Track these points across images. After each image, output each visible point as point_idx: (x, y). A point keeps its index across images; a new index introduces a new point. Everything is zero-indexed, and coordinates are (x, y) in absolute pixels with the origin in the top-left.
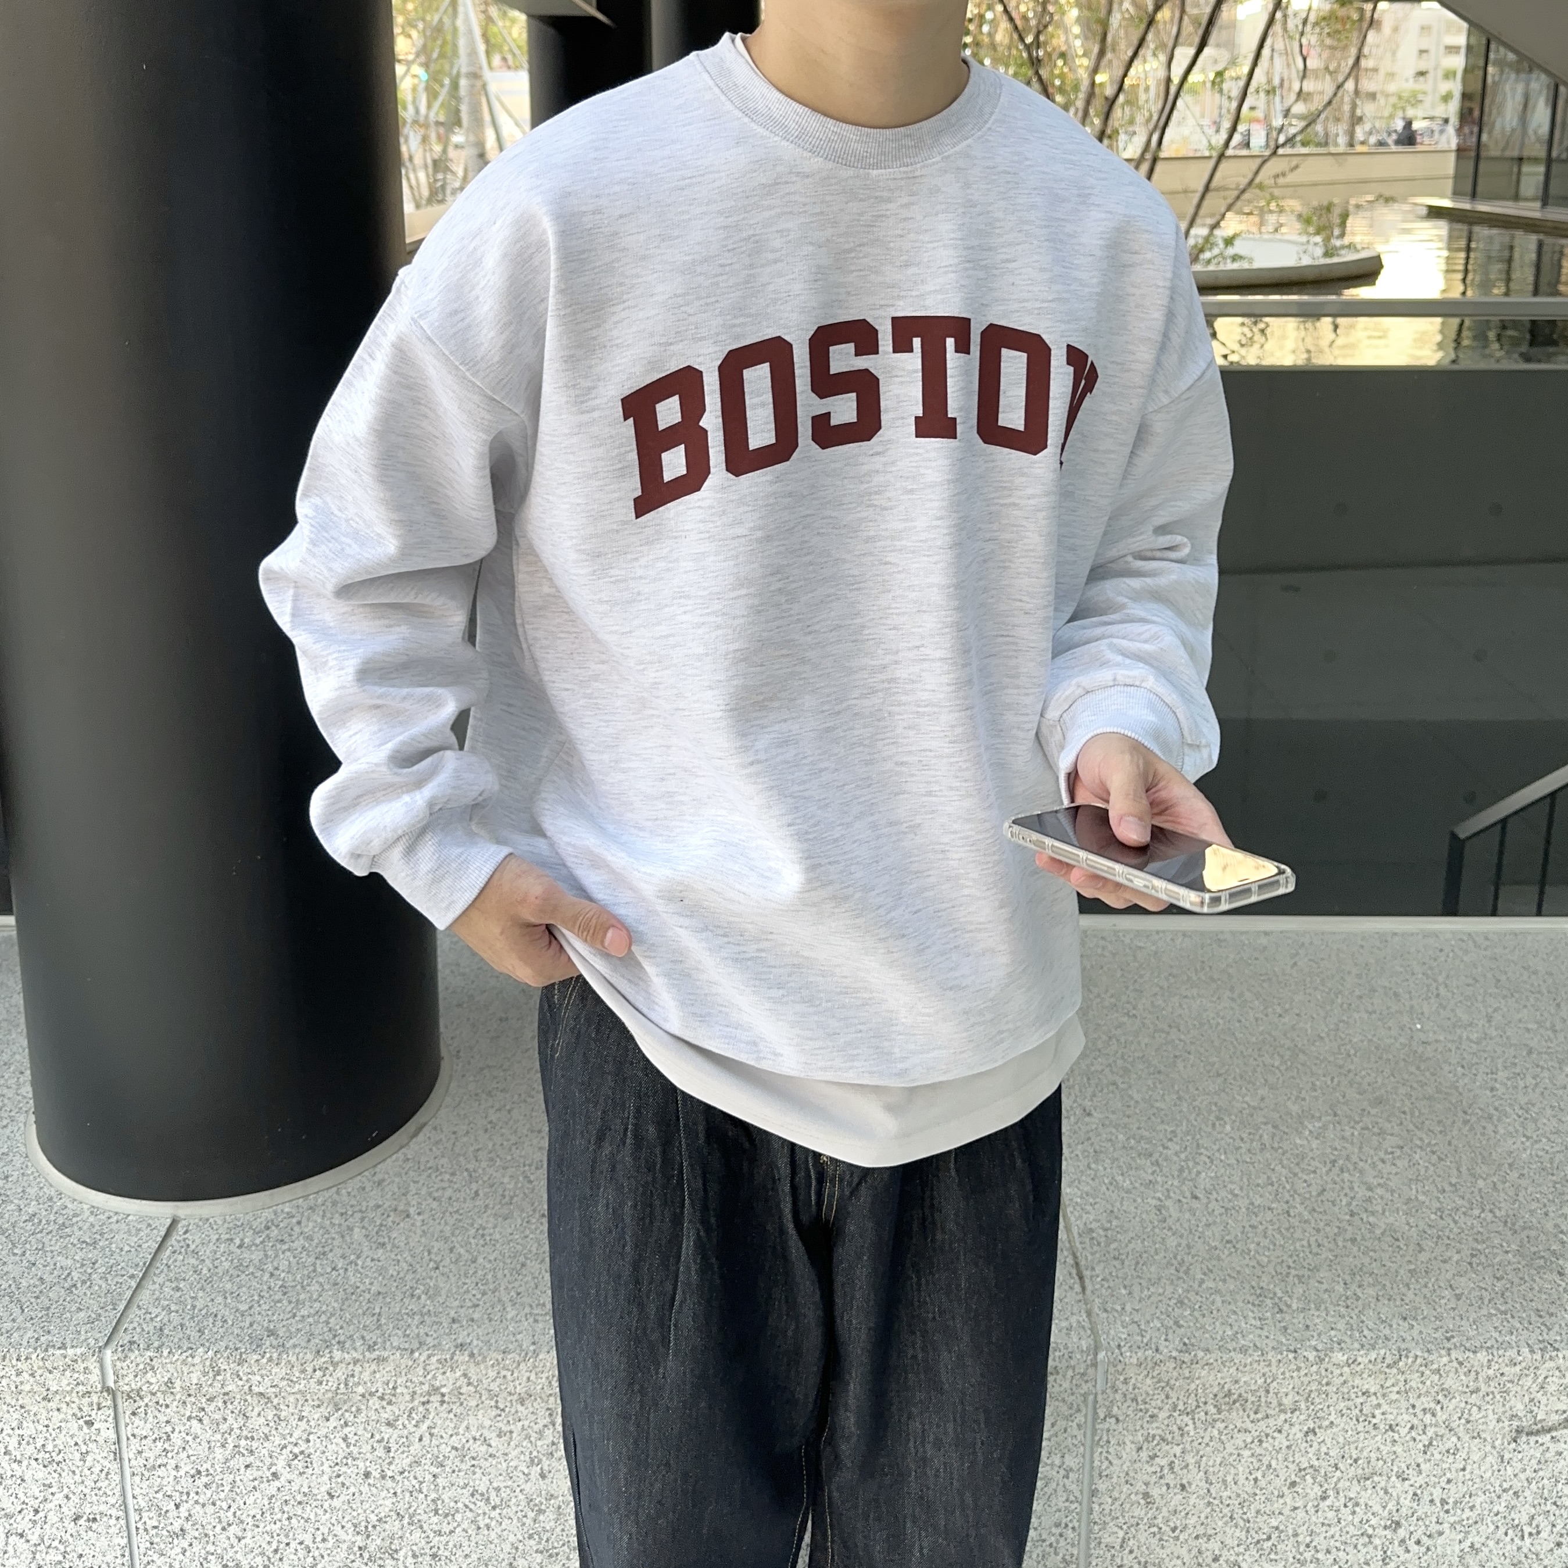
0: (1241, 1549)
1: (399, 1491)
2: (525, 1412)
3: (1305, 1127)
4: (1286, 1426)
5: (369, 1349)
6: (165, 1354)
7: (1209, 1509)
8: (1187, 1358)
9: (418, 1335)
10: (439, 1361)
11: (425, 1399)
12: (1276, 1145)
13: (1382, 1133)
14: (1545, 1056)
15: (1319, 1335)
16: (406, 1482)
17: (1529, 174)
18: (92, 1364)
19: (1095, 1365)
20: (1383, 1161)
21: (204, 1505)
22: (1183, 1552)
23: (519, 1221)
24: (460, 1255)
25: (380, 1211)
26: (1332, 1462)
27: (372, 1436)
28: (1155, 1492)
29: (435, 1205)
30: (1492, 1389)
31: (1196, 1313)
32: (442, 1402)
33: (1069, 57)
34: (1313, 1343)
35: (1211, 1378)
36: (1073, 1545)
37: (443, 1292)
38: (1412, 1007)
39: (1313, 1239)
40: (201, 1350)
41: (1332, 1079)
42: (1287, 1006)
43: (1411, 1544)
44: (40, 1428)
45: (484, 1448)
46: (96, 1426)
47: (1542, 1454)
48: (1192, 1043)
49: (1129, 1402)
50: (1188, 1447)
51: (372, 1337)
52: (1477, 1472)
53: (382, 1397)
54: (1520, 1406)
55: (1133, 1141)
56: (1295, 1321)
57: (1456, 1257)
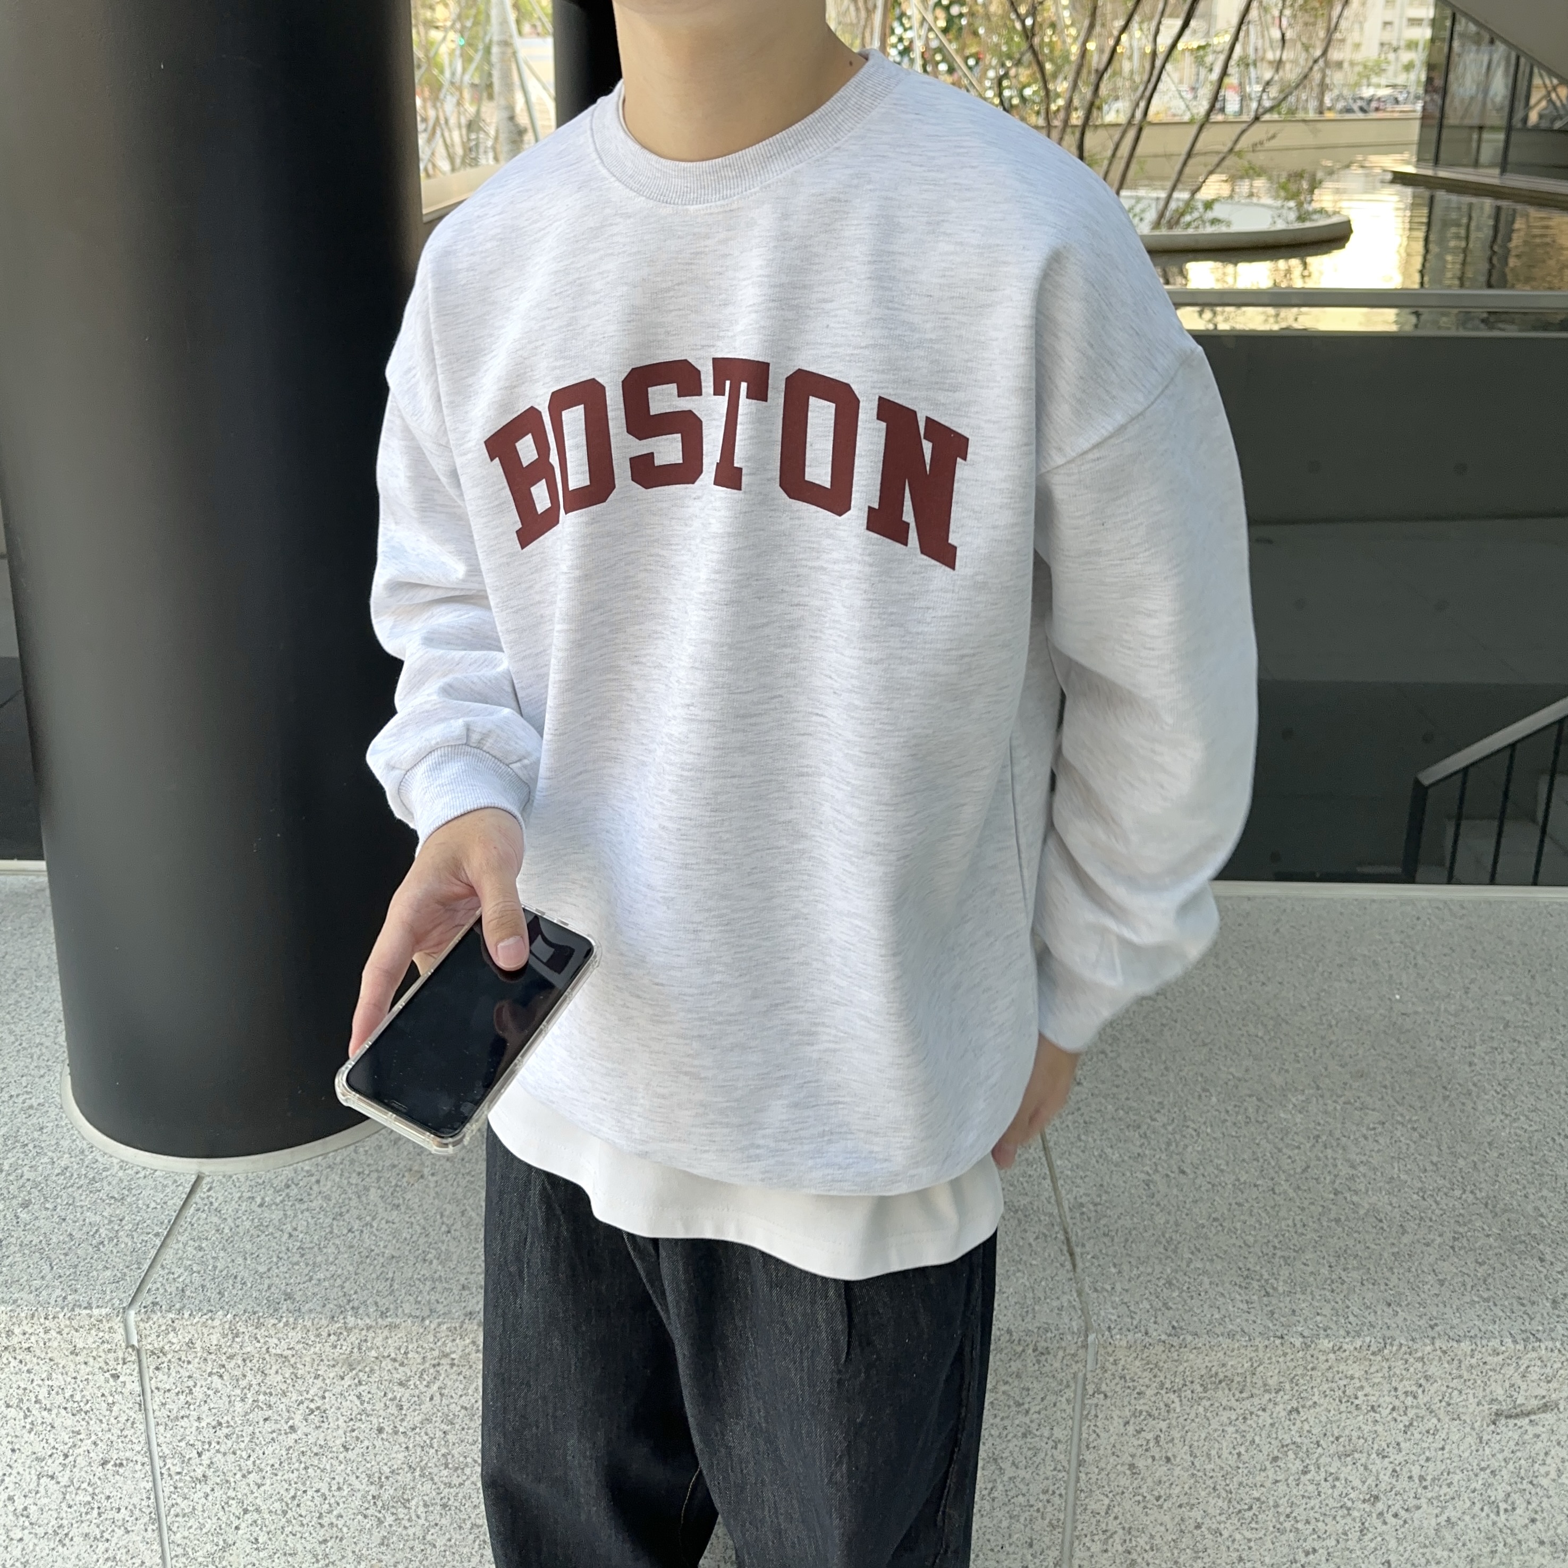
0: (1223, 1518)
1: (411, 1446)
3: (1289, 1101)
4: (1271, 1406)
5: (381, 1316)
6: (186, 1315)
7: (1192, 1481)
8: (1175, 1341)
9: (429, 1302)
10: (449, 1329)
11: (436, 1362)
12: (1260, 1119)
13: (1364, 1107)
14: (1520, 1030)
15: (1305, 1320)
16: (418, 1438)
17: (1489, 141)
18: (117, 1323)
19: (1085, 1346)
20: (1366, 1138)
21: (225, 1454)
22: (1167, 1519)
24: (471, 1218)
25: (396, 1170)
26: (1314, 1439)
27: (385, 1395)
28: (1141, 1463)
29: (448, 1165)
30: (1474, 1376)
31: (1184, 1295)
32: (452, 1365)
33: (1058, 27)
34: (1300, 1329)
35: (1199, 1361)
36: (1060, 1510)
37: (455, 1257)
38: (1391, 976)
39: (1298, 1218)
40: (220, 1313)
41: (1315, 1049)
42: (1270, 974)
43: (1389, 1517)
44: (69, 1379)
46: (122, 1379)
47: (1521, 1436)
48: (1178, 1011)
49: (1117, 1380)
50: (1174, 1422)
51: (384, 1303)
52: (1455, 1451)
53: (395, 1360)
54: (1500, 1391)
55: (1121, 1112)
56: (1282, 1305)
57: (1439, 1240)
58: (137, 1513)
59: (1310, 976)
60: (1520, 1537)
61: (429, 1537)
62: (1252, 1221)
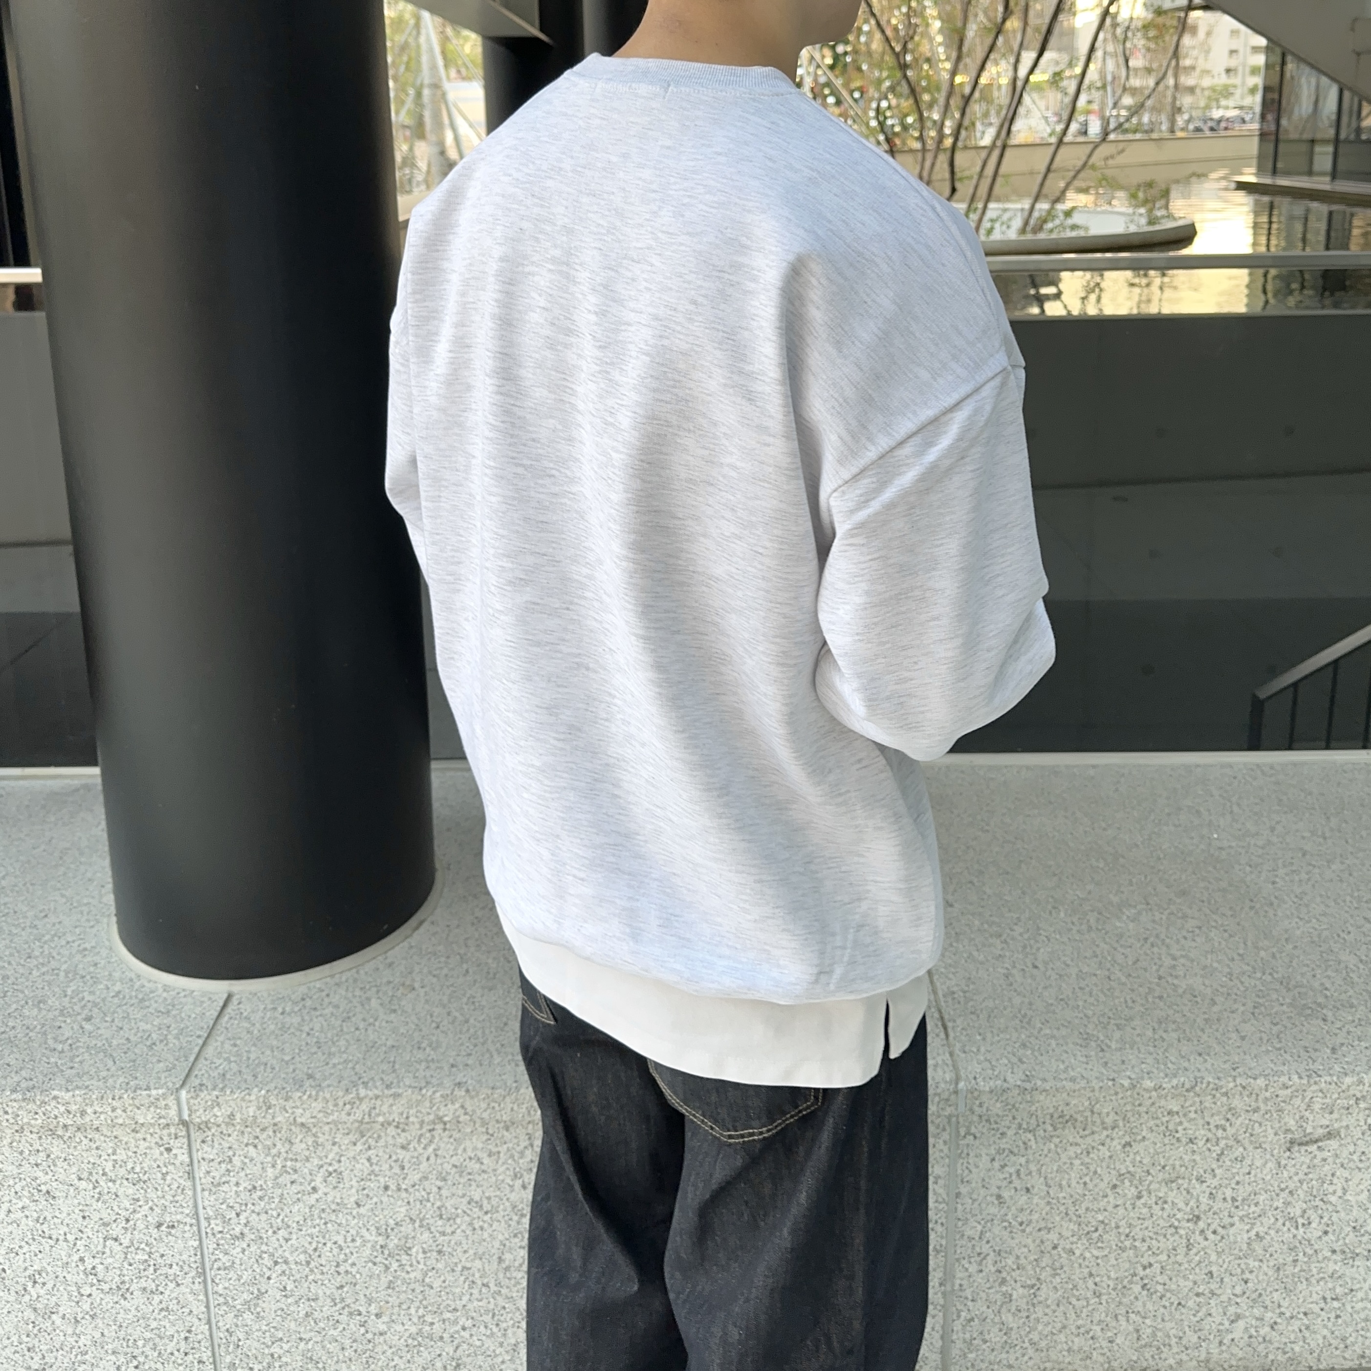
0: (1075, 1239)
1: (411, 1200)
2: (510, 1137)
3: (1123, 913)
4: (1108, 1141)
5: (387, 1088)
6: (228, 1092)
7: (1048, 1208)
9: (425, 1077)
10: (442, 1096)
11: (431, 1127)
12: (1100, 927)
13: (1185, 917)
14: (1316, 857)
15: (1133, 1067)
16: (417, 1193)
17: (1320, 154)
18: (171, 1101)
19: (956, 1093)
20: (1185, 938)
21: (258, 1214)
22: (1029, 1241)
23: (501, 992)
24: (455, 1018)
25: (392, 985)
26: (1145, 1169)
27: (390, 1157)
28: (1006, 1194)
29: (435, 980)
30: (1269, 1108)
31: (1036, 1053)
32: (445, 1130)
33: (933, 61)
34: (1128, 1073)
36: (942, 1237)
37: (444, 1045)
38: (1210, 821)
39: (1128, 997)
40: (256, 1090)
41: (1146, 877)
42: (1110, 822)
43: (1209, 1234)
44: (130, 1154)
45: (478, 1166)
46: (174, 1151)
47: (1311, 1160)
48: (1034, 851)
49: (984, 1123)
50: (1031, 1158)
51: (388, 1079)
52: (1259, 1175)
54: (1292, 1122)
55: (986, 926)
56: (1114, 1057)
57: (1242, 1008)
58: (186, 1268)
59: (1143, 822)
60: (1316, 1247)
61: (427, 1280)
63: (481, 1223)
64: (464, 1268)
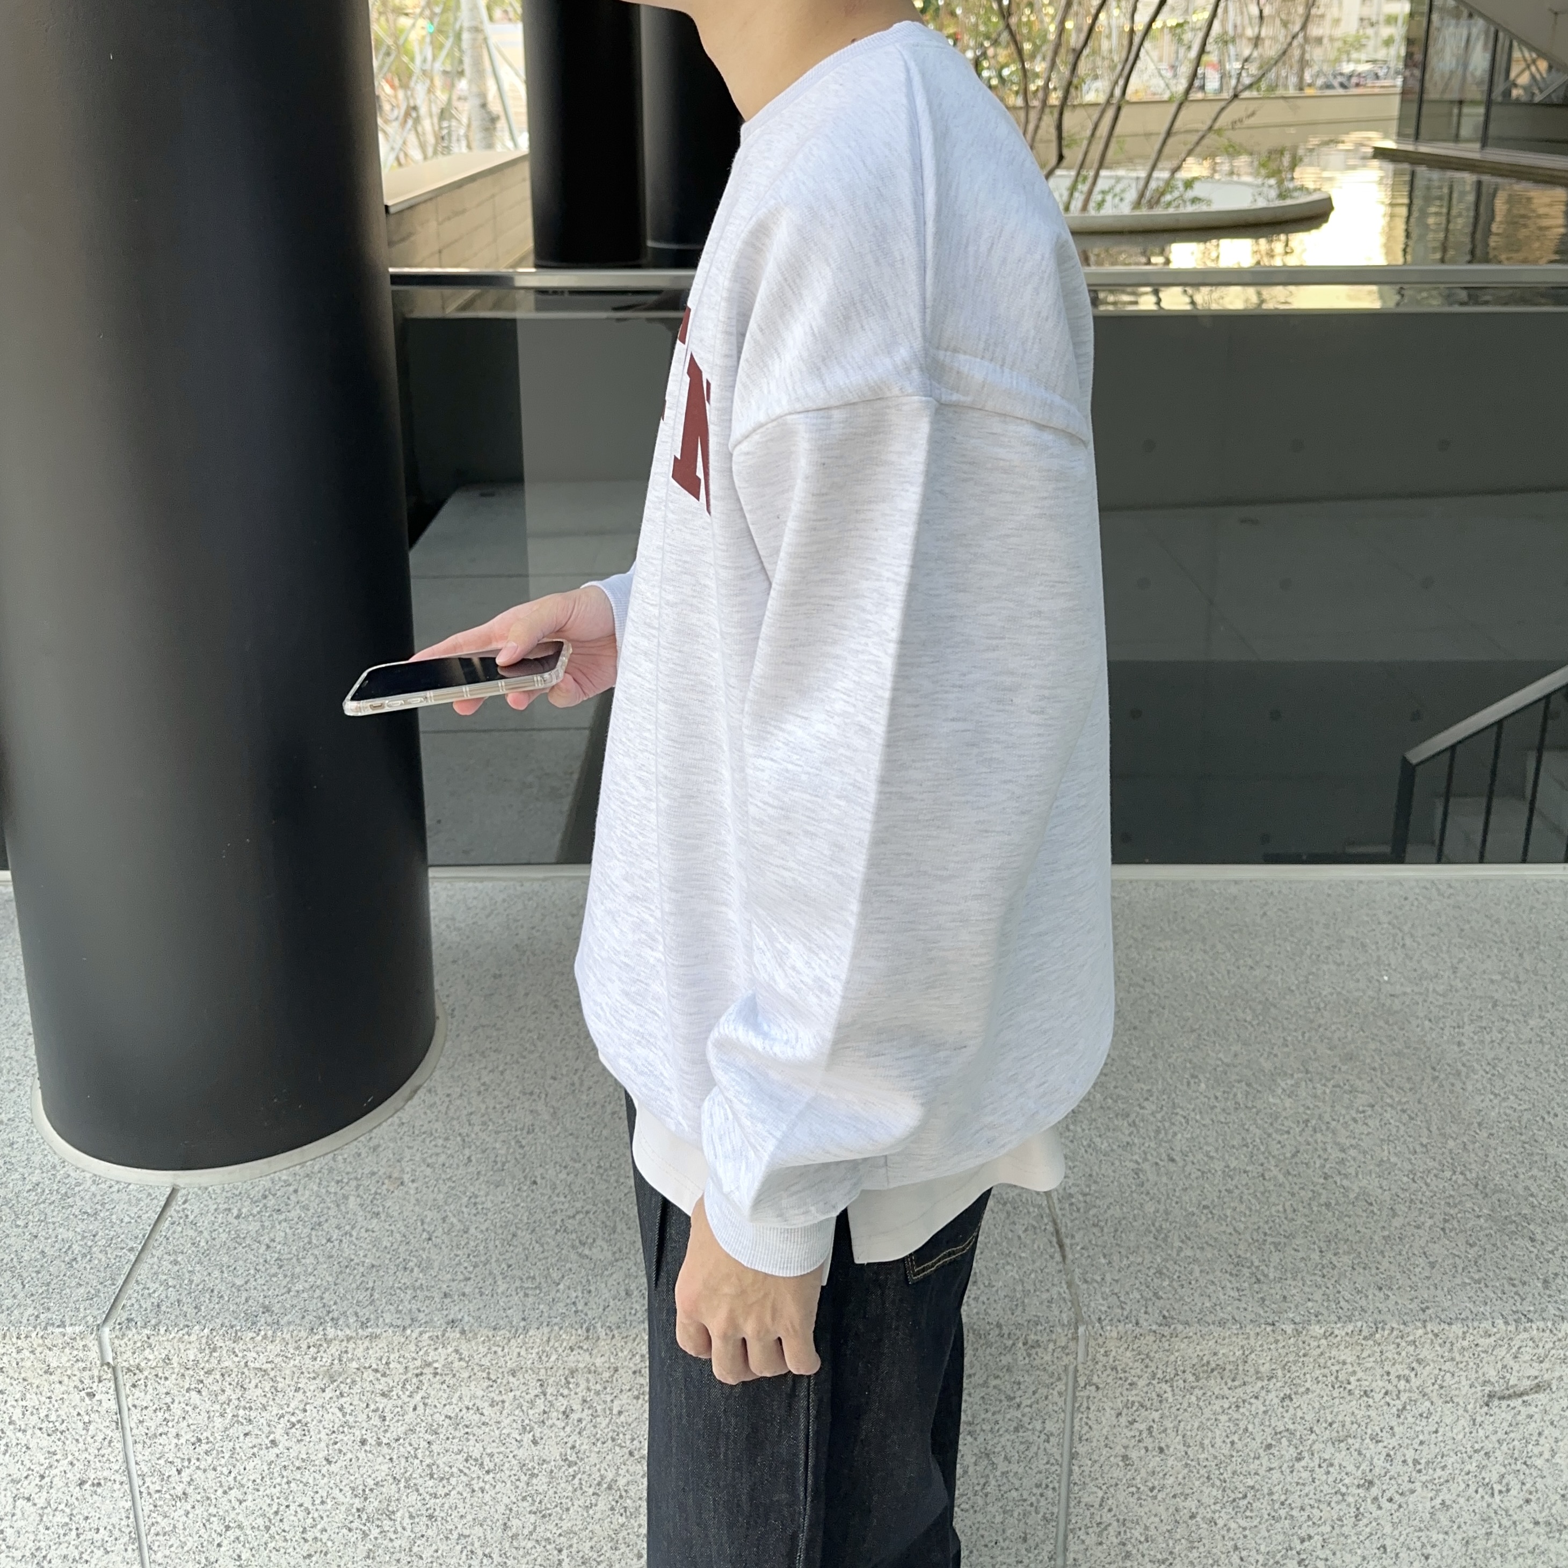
0: (1218, 1507)
1: (395, 1457)
2: (517, 1383)
3: (1278, 1085)
4: (1263, 1393)
5: (362, 1327)
6: (162, 1331)
7: (1186, 1471)
8: (1166, 1331)
9: (410, 1311)
10: (431, 1338)
11: (418, 1371)
12: (1250, 1105)
13: (1353, 1090)
14: (1509, 1009)
15: (1297, 1306)
16: (401, 1449)
17: (1469, 116)
18: (91, 1341)
19: (1075, 1338)
20: (1355, 1120)
21: (205, 1471)
22: (1162, 1509)
23: (511, 1189)
24: (452, 1225)
25: (375, 1178)
26: (1308, 1426)
27: (368, 1406)
28: (1134, 1455)
29: (428, 1171)
30: (1466, 1359)
31: (1175, 1284)
32: (435, 1374)
34: (1291, 1315)
35: (1190, 1351)
36: (1053, 1504)
37: (436, 1264)
38: (1379, 957)
39: (1287, 1204)
40: (197, 1327)
41: (1303, 1033)
42: (1258, 958)
43: (1384, 1502)
44: (43, 1399)
45: (477, 1417)
46: (97, 1397)
47: (1514, 1416)
48: (1166, 997)
49: (1109, 1371)
50: (1167, 1412)
51: (365, 1313)
52: (1449, 1434)
53: (376, 1371)
54: (1493, 1373)
55: (1110, 1101)
56: (1273, 1291)
57: (1430, 1222)
58: (116, 1533)
59: (1298, 959)
60: (1515, 1517)
61: (415, 1549)
62: (1242, 1208)
63: (482, 1484)
64: (461, 1536)
